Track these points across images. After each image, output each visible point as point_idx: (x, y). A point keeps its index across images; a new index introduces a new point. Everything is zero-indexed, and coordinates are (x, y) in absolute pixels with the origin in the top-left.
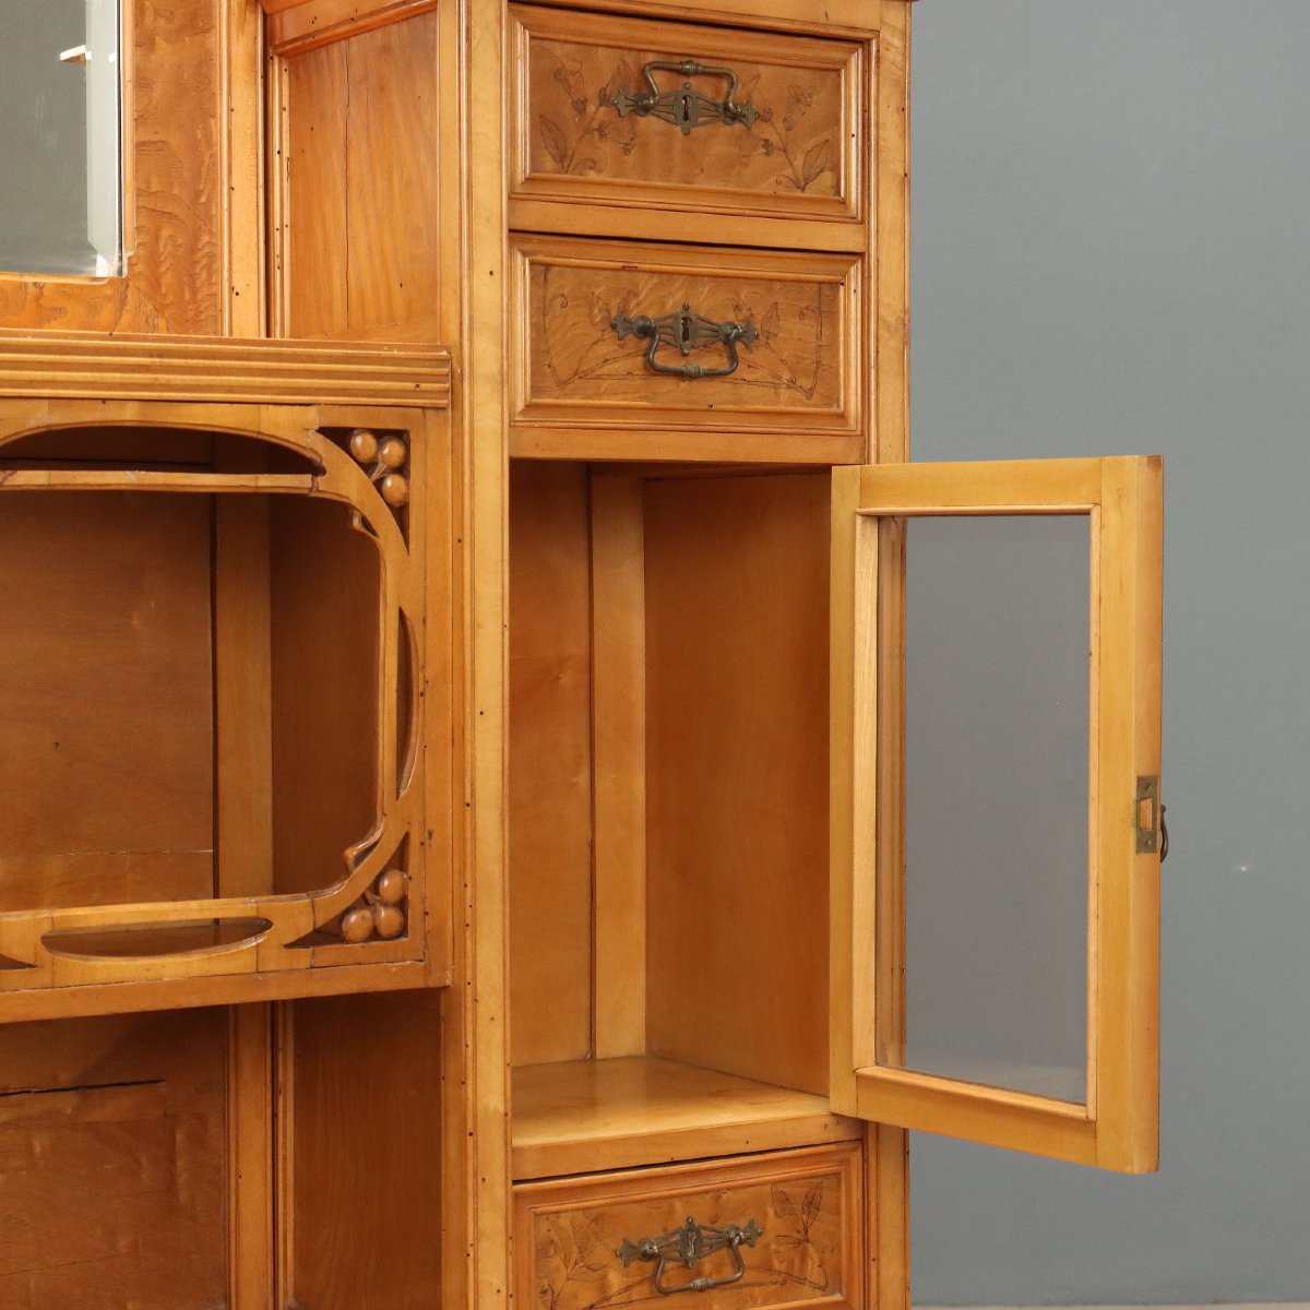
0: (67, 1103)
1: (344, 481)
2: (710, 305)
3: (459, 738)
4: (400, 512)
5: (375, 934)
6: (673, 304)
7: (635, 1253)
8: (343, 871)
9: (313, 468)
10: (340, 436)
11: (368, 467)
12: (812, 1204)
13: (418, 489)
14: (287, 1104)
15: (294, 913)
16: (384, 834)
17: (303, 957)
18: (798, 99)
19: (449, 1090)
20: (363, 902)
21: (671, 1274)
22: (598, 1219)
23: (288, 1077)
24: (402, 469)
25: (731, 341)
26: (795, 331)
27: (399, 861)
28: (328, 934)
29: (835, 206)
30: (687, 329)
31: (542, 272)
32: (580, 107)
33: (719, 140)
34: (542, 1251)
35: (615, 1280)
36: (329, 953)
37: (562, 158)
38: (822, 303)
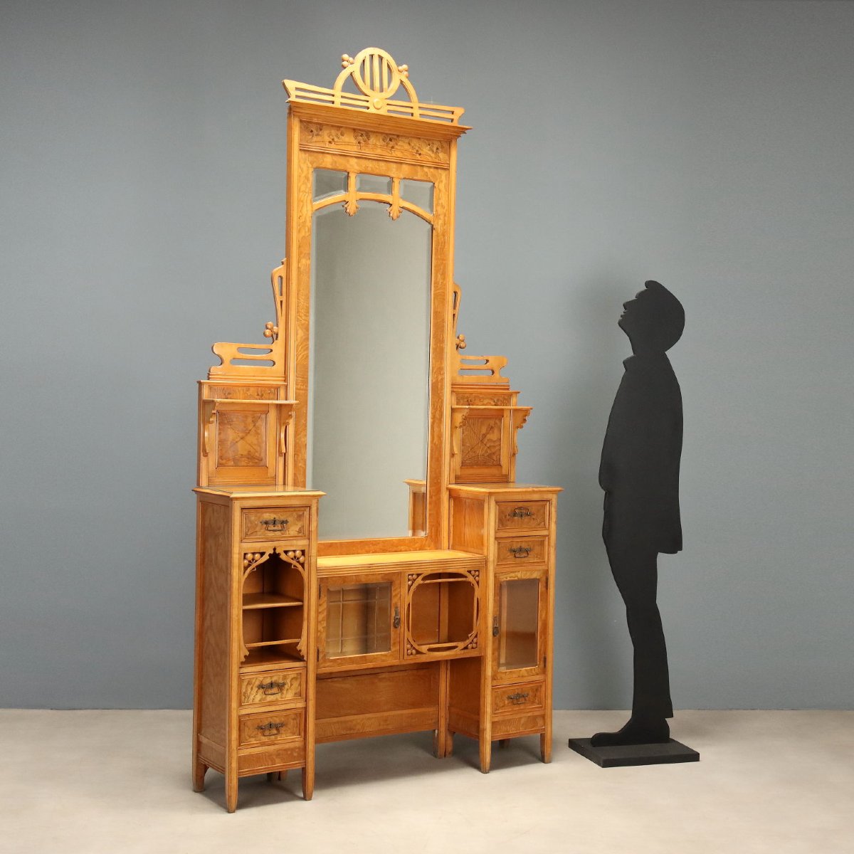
0: (415, 672)
1: (470, 579)
2: (524, 546)
3: (486, 617)
4: (478, 583)
5: (472, 648)
6: (519, 546)
7: (509, 698)
8: (468, 638)
9: (466, 577)
10: (470, 572)
11: (473, 576)
12: (537, 690)
13: (481, 579)
14: (449, 672)
15: (461, 645)
16: (474, 633)
17: (463, 652)
18: (538, 511)
19: (482, 672)
20: (471, 643)
21: (515, 701)
22: (504, 692)
23: (449, 668)
24: (478, 576)
25: (527, 551)
26: (537, 549)
27: (476, 636)
28: (466, 648)
29: (544, 528)
30: (521, 550)
31: (499, 543)
32: (506, 516)
33: (526, 519)
34: (496, 697)
35: (506, 702)
36: (466, 651)
37: (503, 525)
38: (542, 543)
